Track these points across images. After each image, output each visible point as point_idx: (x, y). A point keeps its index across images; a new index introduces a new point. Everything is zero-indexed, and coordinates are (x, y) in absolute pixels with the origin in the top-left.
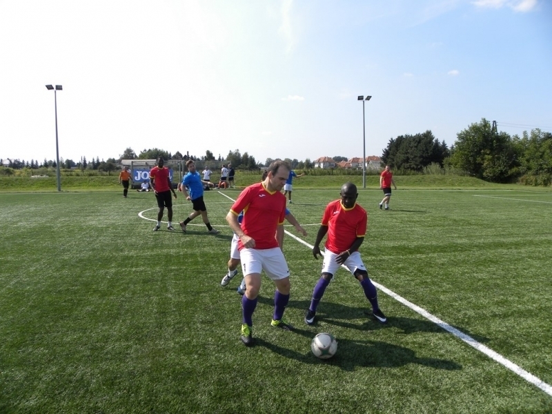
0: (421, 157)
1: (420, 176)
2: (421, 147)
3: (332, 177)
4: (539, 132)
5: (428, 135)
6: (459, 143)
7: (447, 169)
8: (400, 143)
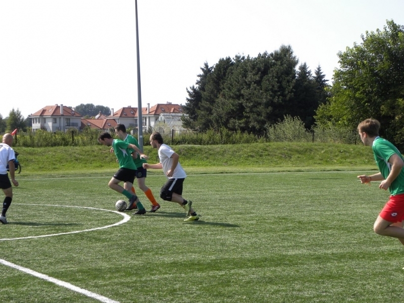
0: (270, 104)
1: (260, 144)
2: (270, 81)
3: (70, 149)
5: (284, 57)
6: (342, 73)
8: (224, 74)
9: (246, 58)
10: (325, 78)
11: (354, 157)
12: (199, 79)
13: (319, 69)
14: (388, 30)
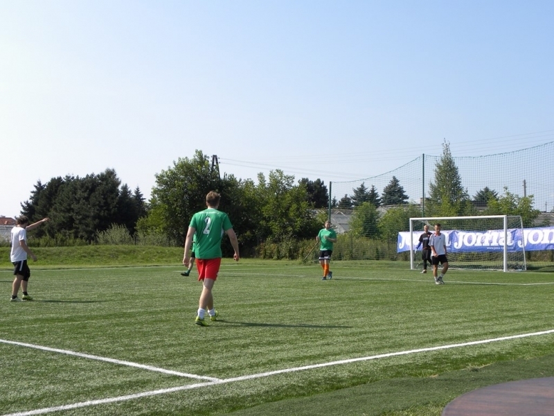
0: (97, 217)
2: (96, 197)
4: (282, 177)
5: (109, 179)
6: (159, 190)
7: (140, 235)
8: (56, 192)
9: (75, 178)
10: (143, 197)
11: (169, 257)
12: (32, 195)
13: (138, 189)
14: (196, 157)
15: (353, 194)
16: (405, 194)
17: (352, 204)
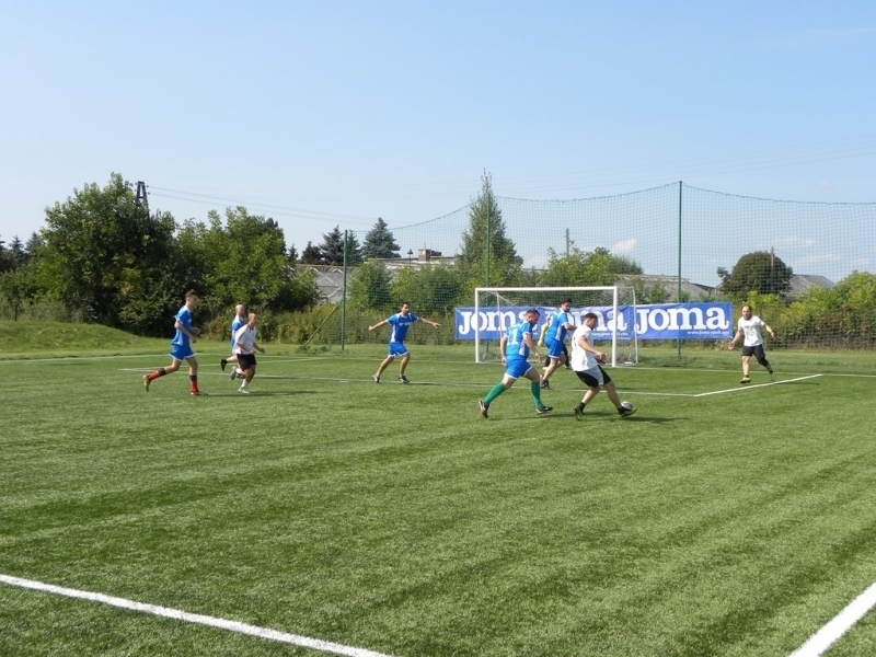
4: (245, 217)
6: (53, 234)
7: (25, 303)
14: (112, 184)
15: (323, 242)
16: (394, 243)
17: (322, 256)
